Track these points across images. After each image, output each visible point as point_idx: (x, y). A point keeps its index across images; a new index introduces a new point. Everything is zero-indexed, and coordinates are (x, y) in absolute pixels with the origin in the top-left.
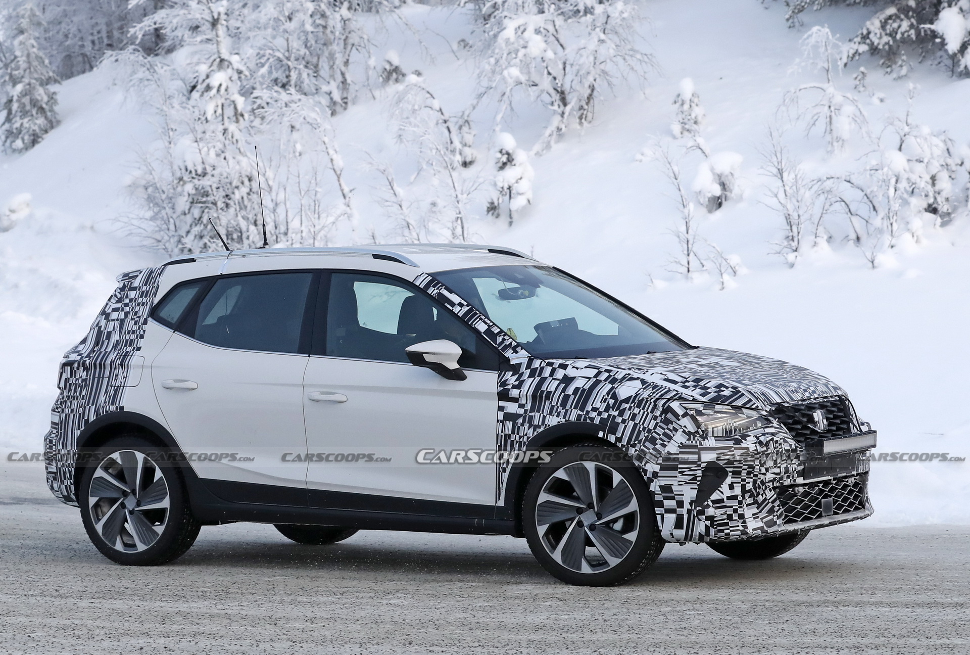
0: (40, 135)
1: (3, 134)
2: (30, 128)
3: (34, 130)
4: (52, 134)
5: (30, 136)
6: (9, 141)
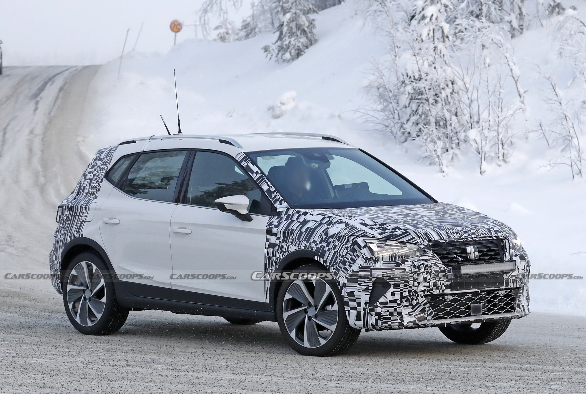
1: (276, 49)
3: (298, 46)
5: (295, 50)
6: (280, 54)
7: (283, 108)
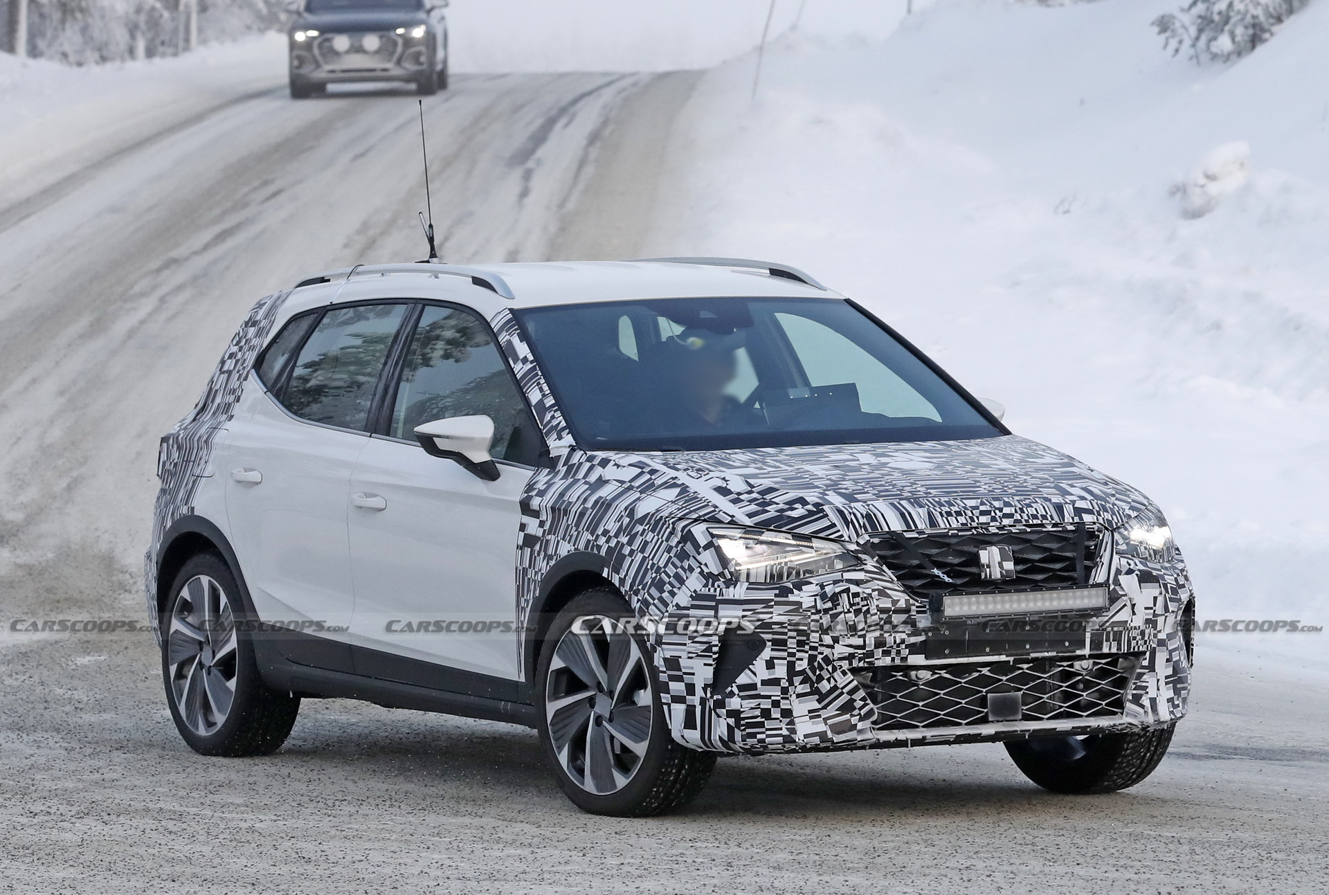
0: (1266, 26)
1: (1193, 24)
2: (1247, 12)
3: (1254, 17)
4: (1290, 23)
5: (1246, 27)
6: (1204, 38)
7: (1214, 188)
